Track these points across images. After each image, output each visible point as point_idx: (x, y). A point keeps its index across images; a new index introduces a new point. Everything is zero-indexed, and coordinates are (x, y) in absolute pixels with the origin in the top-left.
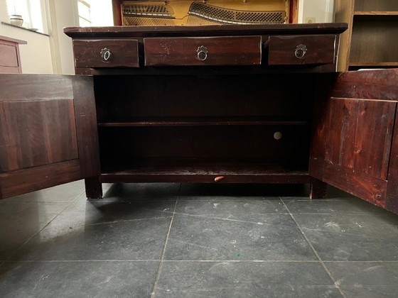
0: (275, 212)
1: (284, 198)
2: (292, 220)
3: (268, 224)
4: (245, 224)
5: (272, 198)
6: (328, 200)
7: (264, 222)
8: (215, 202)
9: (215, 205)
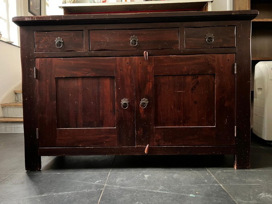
0: (204, 183)
1: (211, 169)
2: (224, 191)
3: (200, 197)
4: (177, 196)
5: (198, 169)
6: (251, 170)
7: (196, 194)
8: (146, 174)
9: (146, 176)
